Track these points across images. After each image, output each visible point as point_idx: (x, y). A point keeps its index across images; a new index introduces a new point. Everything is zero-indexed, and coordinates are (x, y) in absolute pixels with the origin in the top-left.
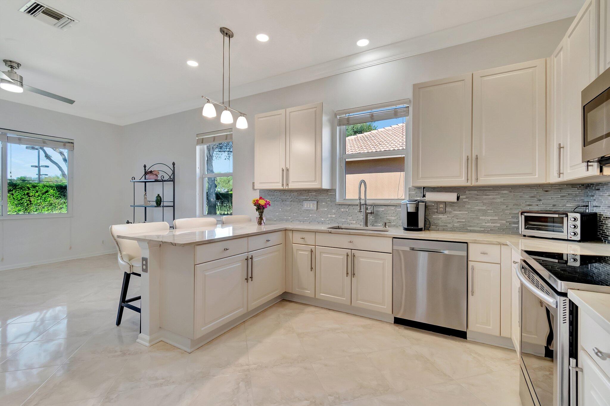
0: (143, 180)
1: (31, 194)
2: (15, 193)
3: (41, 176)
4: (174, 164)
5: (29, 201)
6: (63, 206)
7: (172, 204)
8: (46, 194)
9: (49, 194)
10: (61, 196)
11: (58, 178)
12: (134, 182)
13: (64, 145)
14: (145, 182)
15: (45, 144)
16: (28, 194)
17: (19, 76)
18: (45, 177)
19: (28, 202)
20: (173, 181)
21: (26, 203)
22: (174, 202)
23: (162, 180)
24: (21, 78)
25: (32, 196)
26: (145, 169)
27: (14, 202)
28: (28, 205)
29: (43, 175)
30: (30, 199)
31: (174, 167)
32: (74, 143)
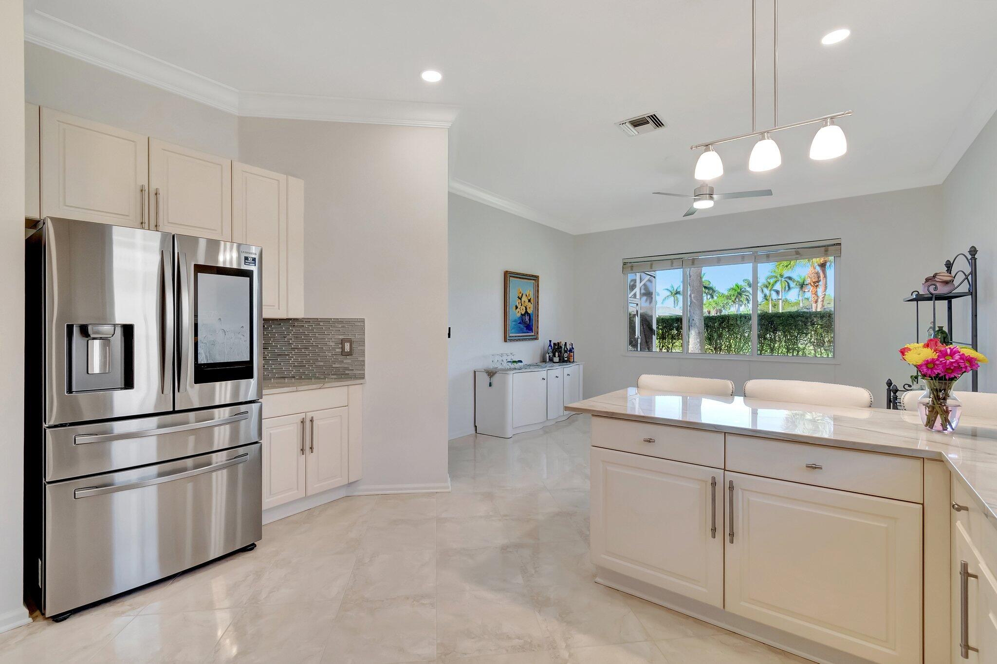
4: (973, 251)
13: (826, 251)
15: (798, 256)
17: (709, 187)
20: (972, 293)
22: (974, 345)
23: (931, 294)
31: (973, 261)
32: (840, 244)
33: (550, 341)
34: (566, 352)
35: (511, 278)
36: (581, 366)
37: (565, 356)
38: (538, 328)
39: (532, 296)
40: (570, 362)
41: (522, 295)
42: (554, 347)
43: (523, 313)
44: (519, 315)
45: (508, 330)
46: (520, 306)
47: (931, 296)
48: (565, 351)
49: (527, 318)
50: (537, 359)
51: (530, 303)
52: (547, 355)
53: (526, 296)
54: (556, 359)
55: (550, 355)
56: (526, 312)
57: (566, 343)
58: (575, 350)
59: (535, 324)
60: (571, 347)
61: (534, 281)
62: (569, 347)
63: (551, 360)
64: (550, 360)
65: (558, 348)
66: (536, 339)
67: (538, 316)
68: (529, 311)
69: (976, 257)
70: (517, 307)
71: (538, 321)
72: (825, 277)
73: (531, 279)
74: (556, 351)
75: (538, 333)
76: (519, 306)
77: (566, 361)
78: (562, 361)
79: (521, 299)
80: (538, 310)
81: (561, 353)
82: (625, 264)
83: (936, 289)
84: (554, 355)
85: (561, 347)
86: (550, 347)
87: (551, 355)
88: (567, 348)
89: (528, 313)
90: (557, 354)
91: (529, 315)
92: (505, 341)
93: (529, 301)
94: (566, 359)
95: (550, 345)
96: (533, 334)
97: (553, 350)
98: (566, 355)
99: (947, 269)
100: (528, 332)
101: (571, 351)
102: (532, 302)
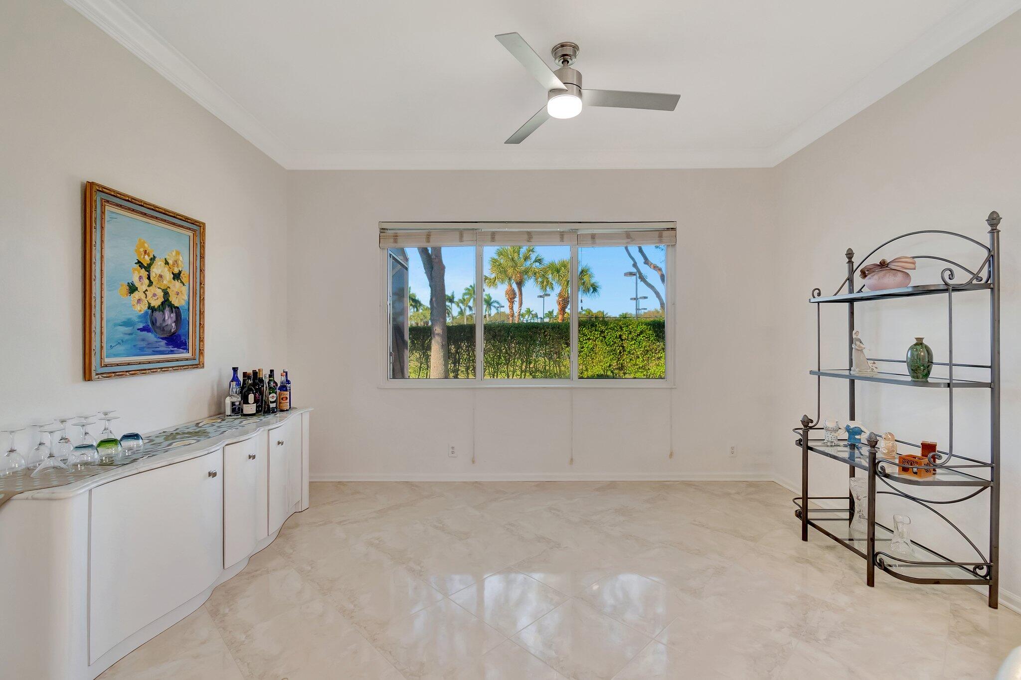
0: (845, 294)
1: (624, 337)
2: (607, 335)
3: (640, 311)
4: (994, 220)
5: (622, 346)
6: (662, 355)
7: (985, 376)
8: (641, 336)
9: (644, 336)
10: (659, 339)
11: (658, 312)
12: (819, 303)
13: (660, 236)
14: (851, 301)
15: (629, 240)
16: (620, 336)
17: (575, 72)
18: (645, 313)
19: (621, 348)
20: (992, 285)
21: (618, 349)
22: (994, 367)
23: (946, 284)
24: (579, 76)
25: (625, 339)
26: (850, 262)
27: (606, 349)
28: (620, 353)
29: (642, 309)
30: (623, 344)
31: (995, 234)
32: (675, 229)
33: (235, 370)
34: (272, 390)
35: (108, 208)
36: (306, 417)
37: (271, 400)
38: (201, 340)
39: (184, 265)
40: (282, 411)
41: (153, 259)
42: (244, 381)
43: (156, 303)
44: (143, 307)
45: (96, 344)
46: (144, 287)
47: (945, 287)
48: (270, 388)
49: (169, 318)
50: (202, 412)
51: (177, 284)
52: (228, 401)
53: (167, 263)
54: (250, 408)
55: (234, 399)
56: (166, 302)
57: (272, 371)
58: (293, 386)
59: (194, 332)
60: (284, 378)
61: (191, 234)
62: (279, 379)
63: (237, 410)
64: (233, 410)
65: (254, 384)
66: (199, 365)
67: (202, 313)
68: (175, 300)
69: (998, 228)
70: (132, 289)
71: (202, 326)
72: (521, 294)
73: (182, 227)
74: (250, 390)
75: (201, 352)
76: (142, 286)
77: (273, 411)
78: (264, 409)
79: (148, 268)
80: (202, 300)
81: (262, 393)
82: (383, 230)
83: (951, 276)
84: (245, 401)
85: (261, 381)
86: (234, 383)
87: (237, 399)
88: (275, 383)
89: (172, 306)
90: (251, 397)
91: (176, 310)
92: (87, 375)
93: (177, 276)
94: (273, 405)
95: (235, 379)
96: (189, 355)
97: (242, 388)
98: (272, 397)
99: (848, 260)
100: (172, 352)
101: (284, 388)
102: (185, 280)
